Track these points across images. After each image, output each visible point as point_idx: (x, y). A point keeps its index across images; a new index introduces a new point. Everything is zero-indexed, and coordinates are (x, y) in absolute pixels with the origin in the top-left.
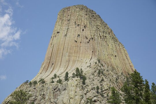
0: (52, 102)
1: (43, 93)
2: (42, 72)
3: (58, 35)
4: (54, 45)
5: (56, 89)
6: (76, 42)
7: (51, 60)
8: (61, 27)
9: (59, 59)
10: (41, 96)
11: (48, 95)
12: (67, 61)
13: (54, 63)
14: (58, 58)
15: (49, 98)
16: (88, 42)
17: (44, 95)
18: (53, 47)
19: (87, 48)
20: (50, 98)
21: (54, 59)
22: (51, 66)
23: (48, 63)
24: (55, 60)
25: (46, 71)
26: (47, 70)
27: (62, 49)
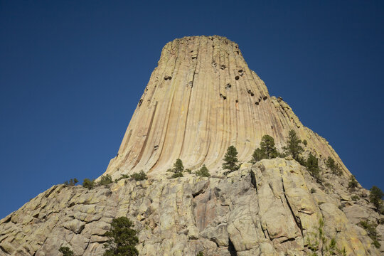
0: (193, 238)
1: (144, 208)
2: (121, 166)
3: (168, 84)
4: (157, 102)
5: (201, 192)
6: (225, 98)
7: (150, 138)
8: (176, 70)
9: (175, 137)
10: (138, 216)
11: (170, 210)
12: (203, 141)
13: (161, 144)
14: (171, 134)
15: (176, 222)
16: (257, 103)
17: (150, 211)
18: (156, 106)
19: (255, 115)
20: (182, 222)
21: (160, 134)
22: (150, 151)
23: (142, 144)
24: (163, 138)
25: (136, 164)
26: (138, 161)
27: (184, 113)
